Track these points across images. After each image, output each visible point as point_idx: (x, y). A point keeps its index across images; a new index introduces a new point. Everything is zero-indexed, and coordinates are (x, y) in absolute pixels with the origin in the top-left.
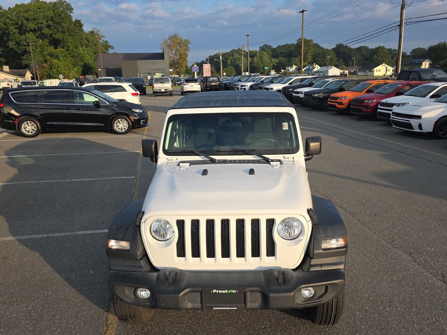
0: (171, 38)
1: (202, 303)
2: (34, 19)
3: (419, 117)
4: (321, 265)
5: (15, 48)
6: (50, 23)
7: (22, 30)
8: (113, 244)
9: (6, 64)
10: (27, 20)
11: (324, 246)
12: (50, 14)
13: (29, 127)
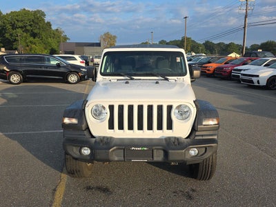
0: (105, 34)
1: (124, 157)
2: (22, 21)
3: (258, 76)
4: (202, 136)
5: (9, 37)
6: (32, 23)
7: (14, 27)
8: (67, 121)
9: (3, 47)
10: (18, 21)
11: (204, 123)
12: (32, 18)
13: (15, 78)
